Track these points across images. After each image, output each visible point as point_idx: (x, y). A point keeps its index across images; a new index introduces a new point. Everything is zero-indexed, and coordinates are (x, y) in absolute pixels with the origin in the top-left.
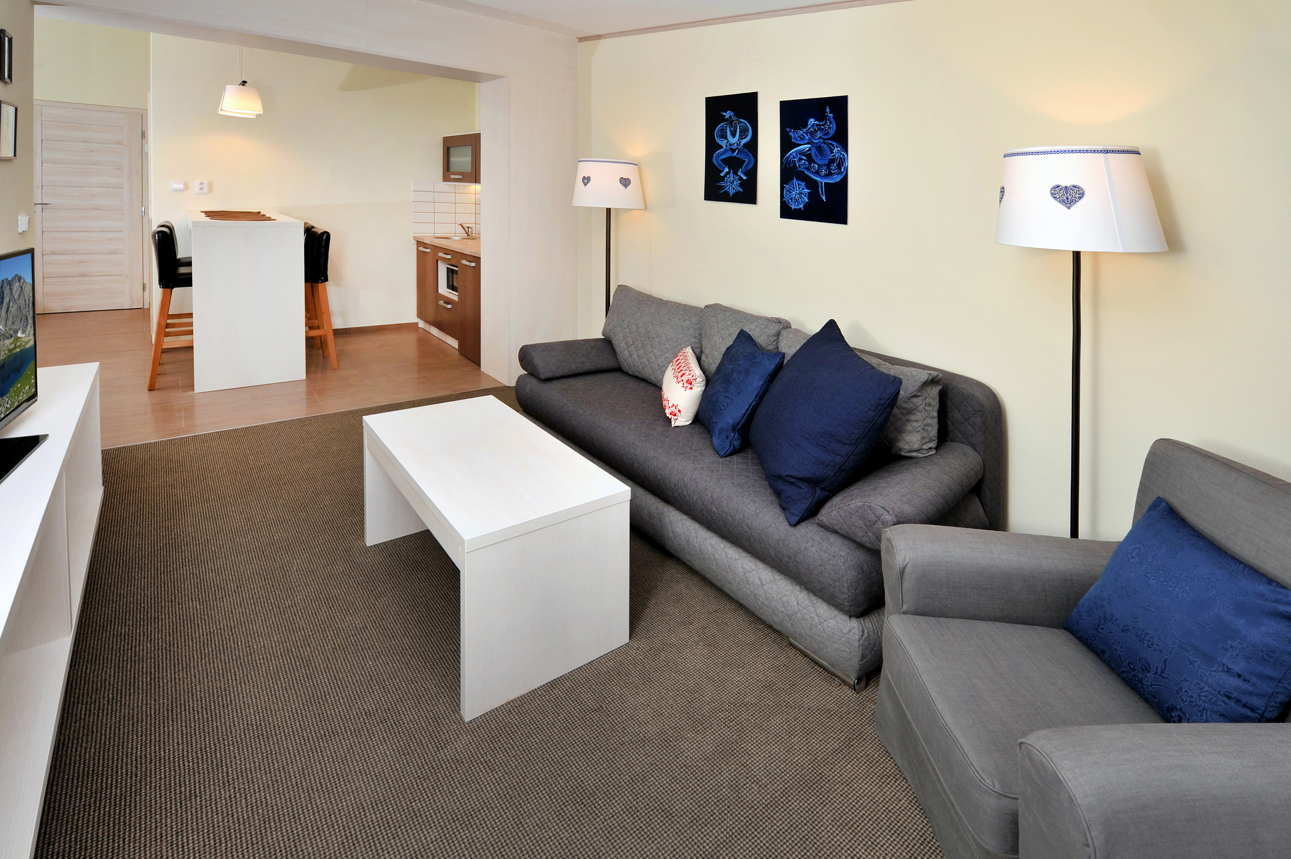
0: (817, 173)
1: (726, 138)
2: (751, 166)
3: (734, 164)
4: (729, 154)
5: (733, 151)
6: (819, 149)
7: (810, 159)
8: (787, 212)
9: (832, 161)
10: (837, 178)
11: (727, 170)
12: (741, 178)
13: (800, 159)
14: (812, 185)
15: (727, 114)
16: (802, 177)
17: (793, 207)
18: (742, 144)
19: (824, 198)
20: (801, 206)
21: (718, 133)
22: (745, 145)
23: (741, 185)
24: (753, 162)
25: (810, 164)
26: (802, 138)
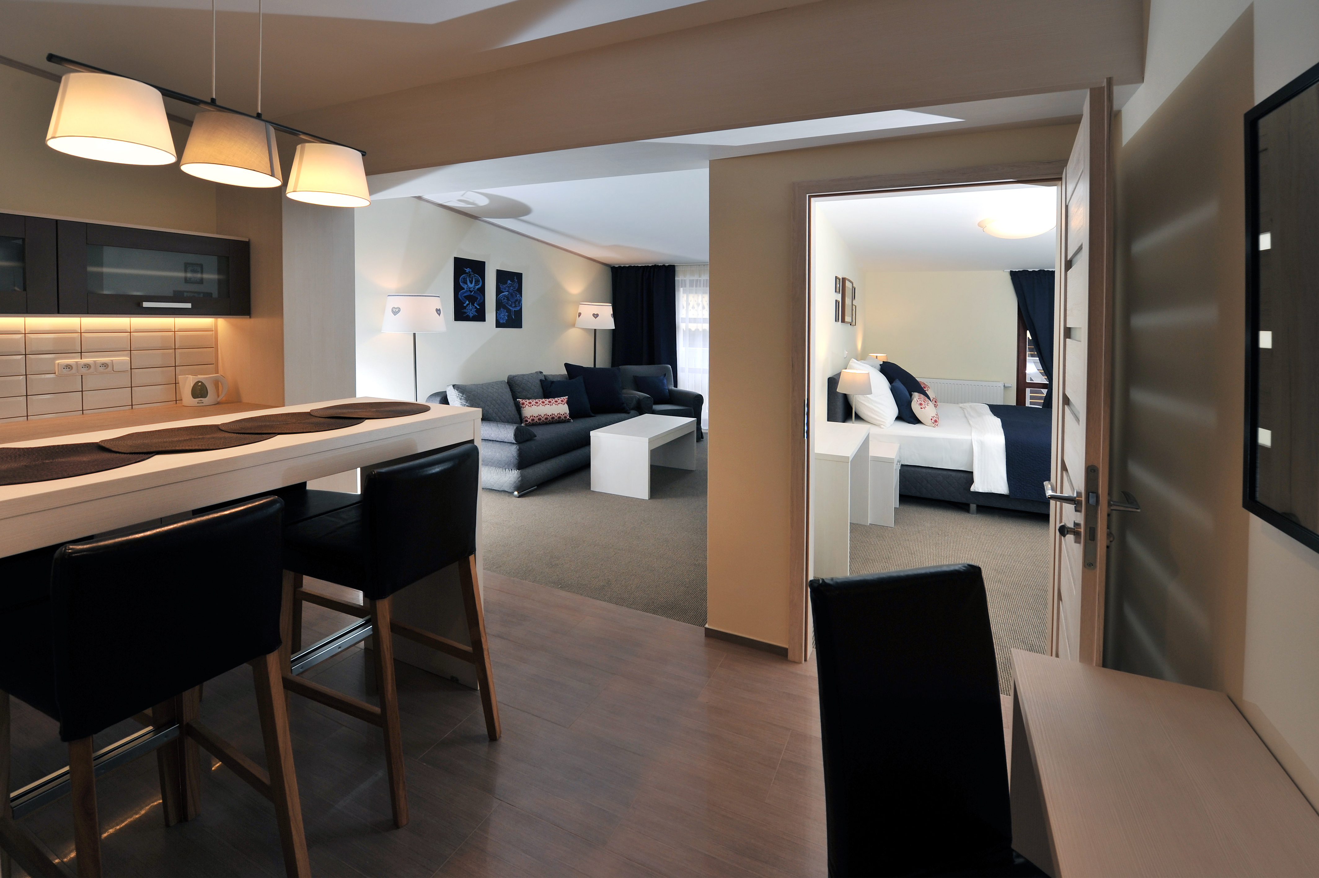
0: (511, 306)
1: (467, 284)
2: (482, 301)
3: (472, 299)
4: (468, 293)
5: (471, 292)
6: (511, 294)
7: (508, 299)
8: (499, 325)
9: (517, 300)
10: (518, 308)
11: (467, 302)
12: (476, 307)
13: (504, 299)
14: (509, 311)
15: (468, 270)
16: (505, 307)
17: (501, 322)
18: (476, 288)
19: (513, 317)
20: (505, 321)
21: (461, 280)
22: (478, 289)
23: (476, 311)
24: (483, 299)
25: (508, 301)
26: (505, 289)
